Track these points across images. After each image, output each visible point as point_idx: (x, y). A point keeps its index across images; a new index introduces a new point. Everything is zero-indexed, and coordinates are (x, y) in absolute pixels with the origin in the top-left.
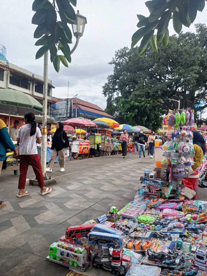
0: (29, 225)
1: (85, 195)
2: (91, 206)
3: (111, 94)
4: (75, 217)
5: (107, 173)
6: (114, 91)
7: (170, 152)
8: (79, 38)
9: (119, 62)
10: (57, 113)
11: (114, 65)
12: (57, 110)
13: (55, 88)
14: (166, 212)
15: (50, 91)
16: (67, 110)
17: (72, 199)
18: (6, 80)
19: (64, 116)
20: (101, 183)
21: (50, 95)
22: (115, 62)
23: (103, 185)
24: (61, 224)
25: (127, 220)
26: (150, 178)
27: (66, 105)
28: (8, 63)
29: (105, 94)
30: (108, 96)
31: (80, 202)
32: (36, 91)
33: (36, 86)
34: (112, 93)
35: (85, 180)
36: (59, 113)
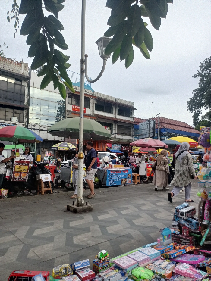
0: (16, 258)
1: (107, 228)
2: (100, 243)
3: (197, 110)
4: (69, 255)
5: (160, 201)
6: (202, 106)
7: (205, 183)
8: (105, 60)
9: (206, 74)
10: (140, 134)
11: (199, 78)
12: (140, 131)
13: (136, 109)
14: (179, 269)
15: (132, 113)
16: (149, 130)
17: (89, 231)
18: (92, 107)
19: (146, 137)
20: (140, 215)
21: (132, 117)
22: (201, 74)
23: (140, 217)
24: (46, 261)
25: (117, 270)
26: (181, 215)
27: (148, 126)
28: (93, 92)
29: (190, 109)
30: (194, 112)
31: (93, 237)
32: (118, 114)
33: (118, 109)
34: (198, 107)
35: (127, 208)
36: (142, 134)
